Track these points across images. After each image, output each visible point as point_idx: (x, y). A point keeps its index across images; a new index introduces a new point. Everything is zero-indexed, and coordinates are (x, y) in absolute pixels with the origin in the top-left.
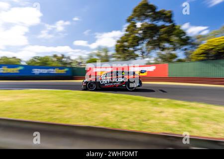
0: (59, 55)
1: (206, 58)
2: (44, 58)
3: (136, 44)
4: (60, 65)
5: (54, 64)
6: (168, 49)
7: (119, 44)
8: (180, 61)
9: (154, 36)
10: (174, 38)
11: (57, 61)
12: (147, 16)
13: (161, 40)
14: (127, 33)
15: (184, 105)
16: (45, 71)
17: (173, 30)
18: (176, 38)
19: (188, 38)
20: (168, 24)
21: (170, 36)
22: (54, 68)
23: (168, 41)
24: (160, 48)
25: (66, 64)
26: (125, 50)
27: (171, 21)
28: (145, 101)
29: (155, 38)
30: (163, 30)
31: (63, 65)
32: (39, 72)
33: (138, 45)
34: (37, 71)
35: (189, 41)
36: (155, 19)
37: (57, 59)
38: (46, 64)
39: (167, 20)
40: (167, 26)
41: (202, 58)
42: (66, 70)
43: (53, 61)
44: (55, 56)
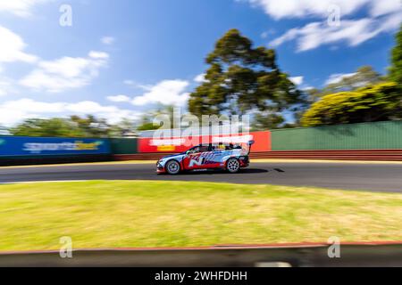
0: (84, 117)
1: (320, 123)
2: (50, 122)
3: (222, 99)
4: (86, 135)
5: (72, 134)
6: (271, 108)
7: (194, 98)
8: (288, 126)
9: (250, 89)
10: (279, 93)
11: (80, 127)
12: (238, 55)
13: (260, 94)
14: (208, 81)
15: (289, 192)
16: (54, 147)
17: (277, 80)
18: (281, 92)
19: (298, 93)
20: (269, 70)
21: (273, 88)
22: (72, 140)
23: (271, 96)
24: (258, 106)
25: (97, 132)
26: (205, 108)
27: (273, 66)
28: (232, 189)
29: (251, 92)
30: (262, 79)
31: (92, 136)
32: (39, 149)
33: (225, 102)
34: (34, 148)
35: (300, 97)
36: (250, 61)
37: (80, 123)
38: (55, 133)
39: (268, 63)
40: (268, 74)
41: (316, 122)
42: (98, 143)
43: (71, 129)
44: (75, 118)
